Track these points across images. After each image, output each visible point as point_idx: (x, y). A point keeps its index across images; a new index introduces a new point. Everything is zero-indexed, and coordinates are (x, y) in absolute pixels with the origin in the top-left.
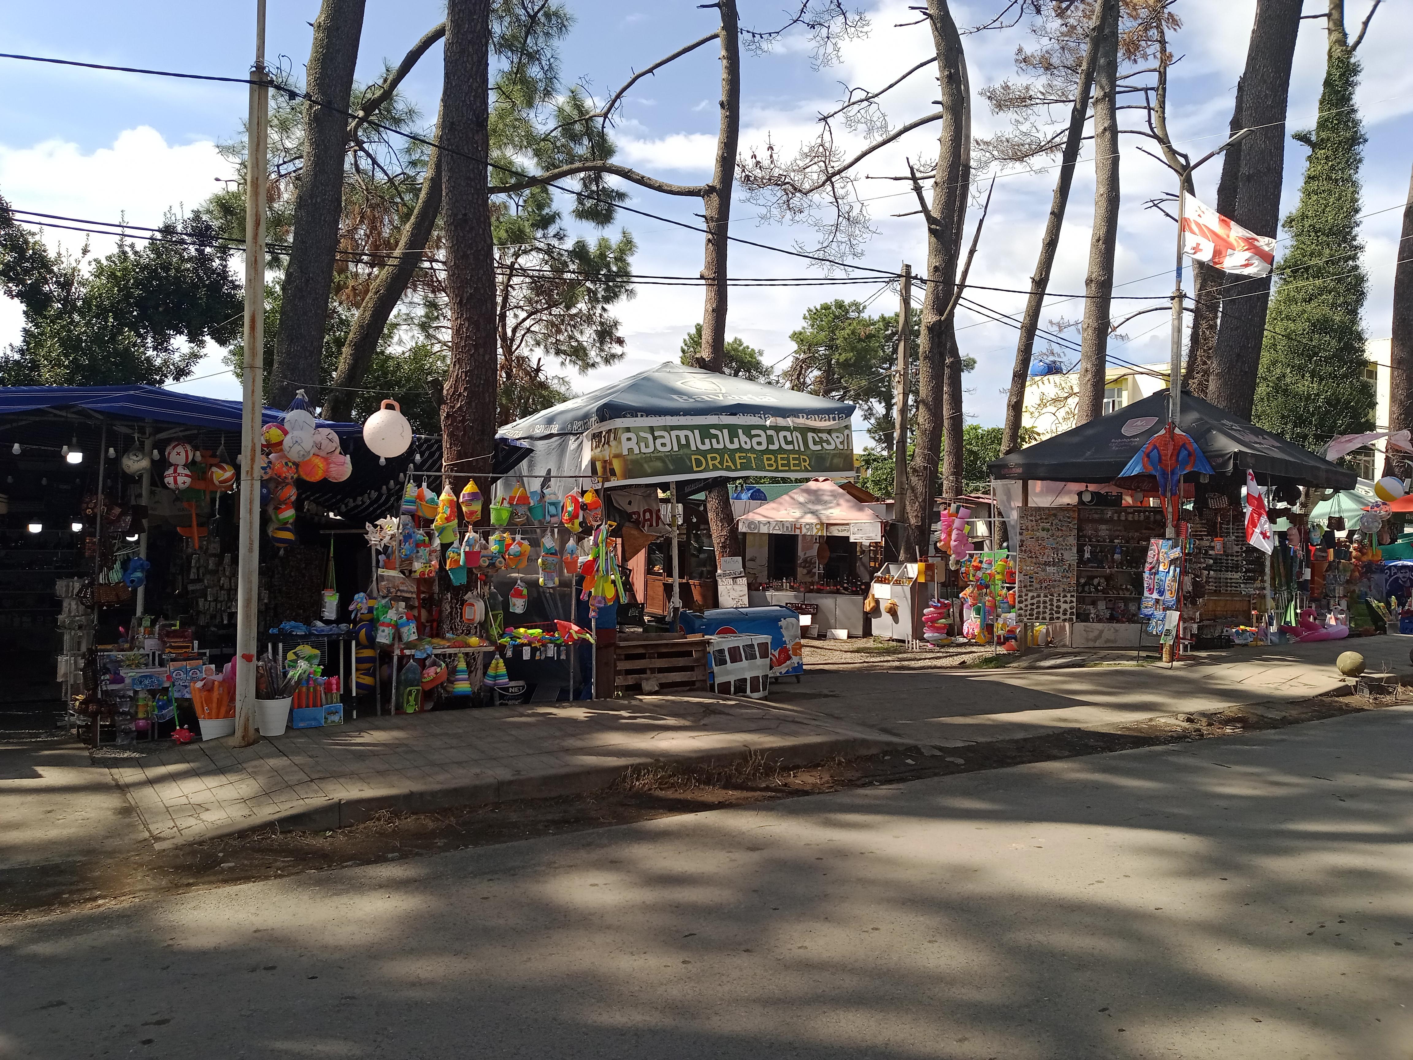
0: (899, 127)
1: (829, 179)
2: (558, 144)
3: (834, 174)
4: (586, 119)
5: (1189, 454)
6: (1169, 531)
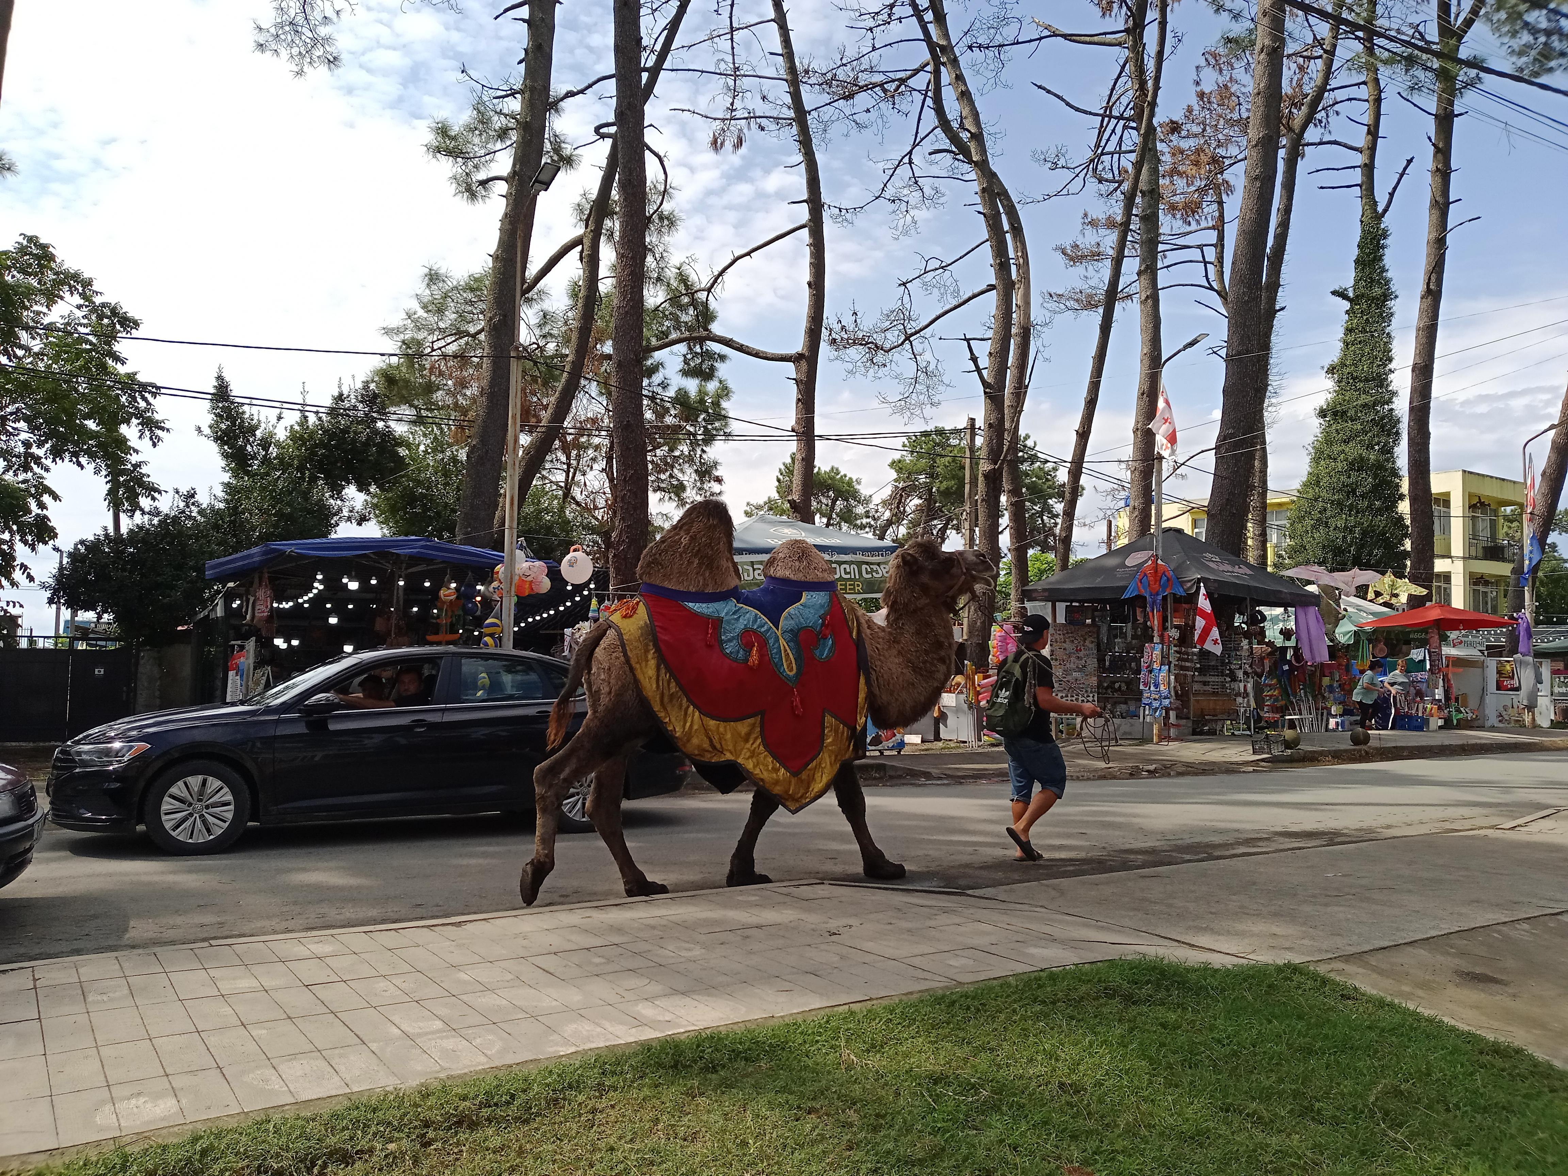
0: (970, 294)
1: (907, 338)
2: (667, 313)
3: (912, 335)
4: (691, 292)
5: (1168, 580)
6: (1156, 639)
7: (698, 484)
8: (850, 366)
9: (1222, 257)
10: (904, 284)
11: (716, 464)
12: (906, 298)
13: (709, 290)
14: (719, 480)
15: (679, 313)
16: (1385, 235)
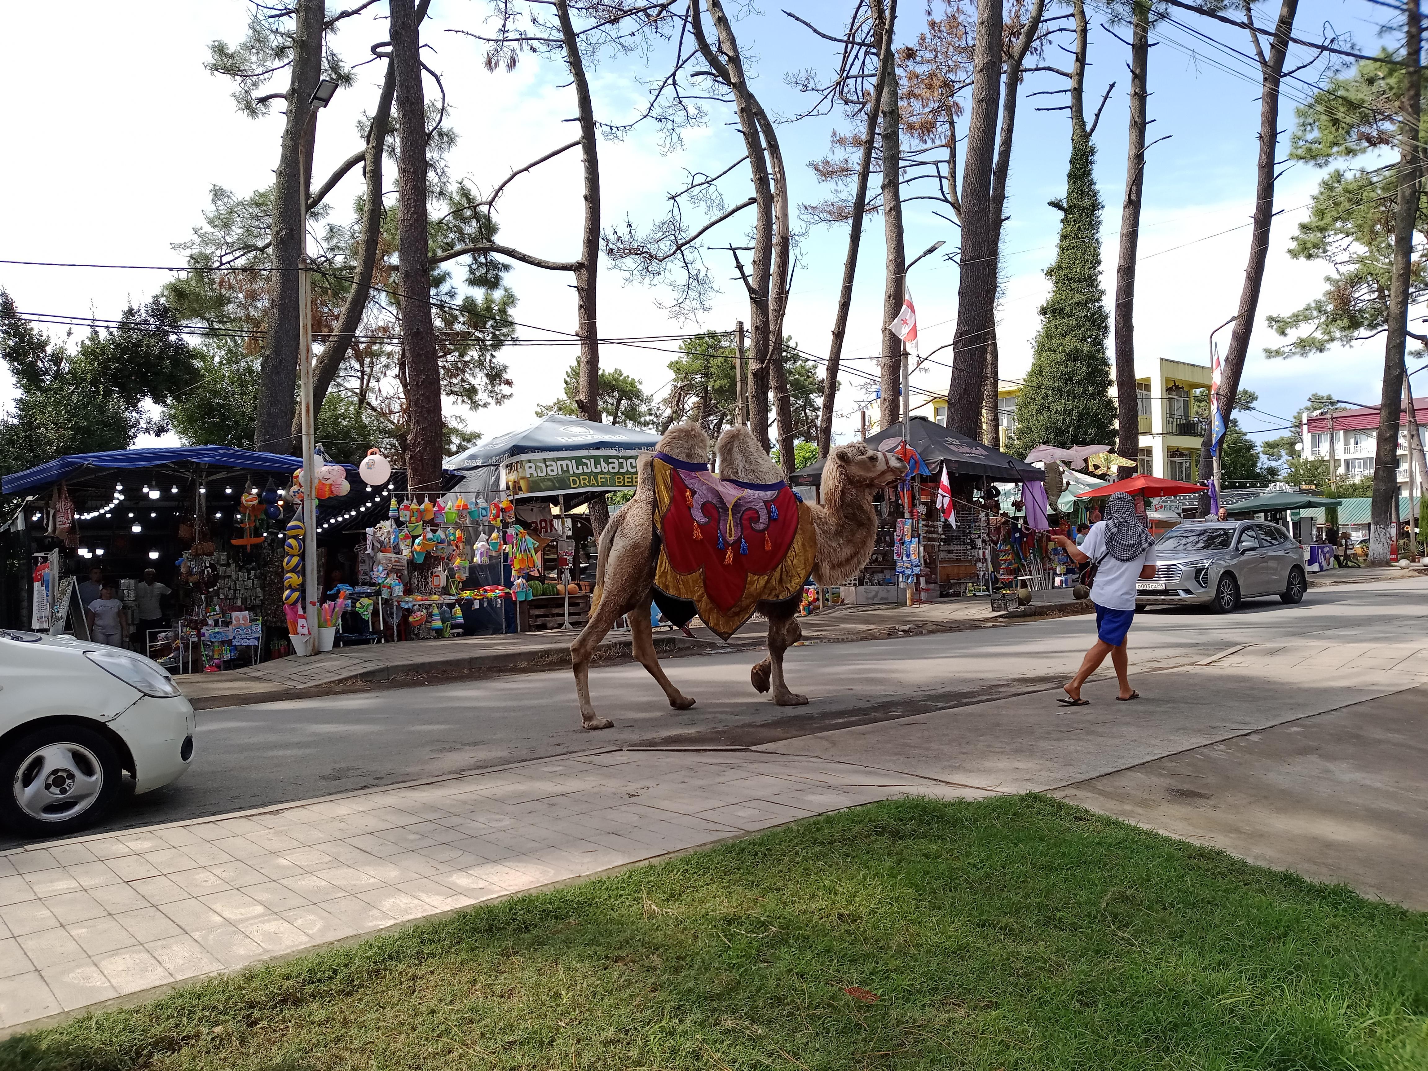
0: (733, 207)
1: (679, 248)
2: (451, 225)
3: (683, 245)
4: (473, 205)
5: (916, 462)
6: (907, 515)
7: (490, 387)
8: (627, 275)
9: (955, 173)
10: (674, 198)
11: (505, 368)
12: (676, 210)
13: (490, 204)
14: (509, 383)
15: (462, 226)
16: (1092, 152)
